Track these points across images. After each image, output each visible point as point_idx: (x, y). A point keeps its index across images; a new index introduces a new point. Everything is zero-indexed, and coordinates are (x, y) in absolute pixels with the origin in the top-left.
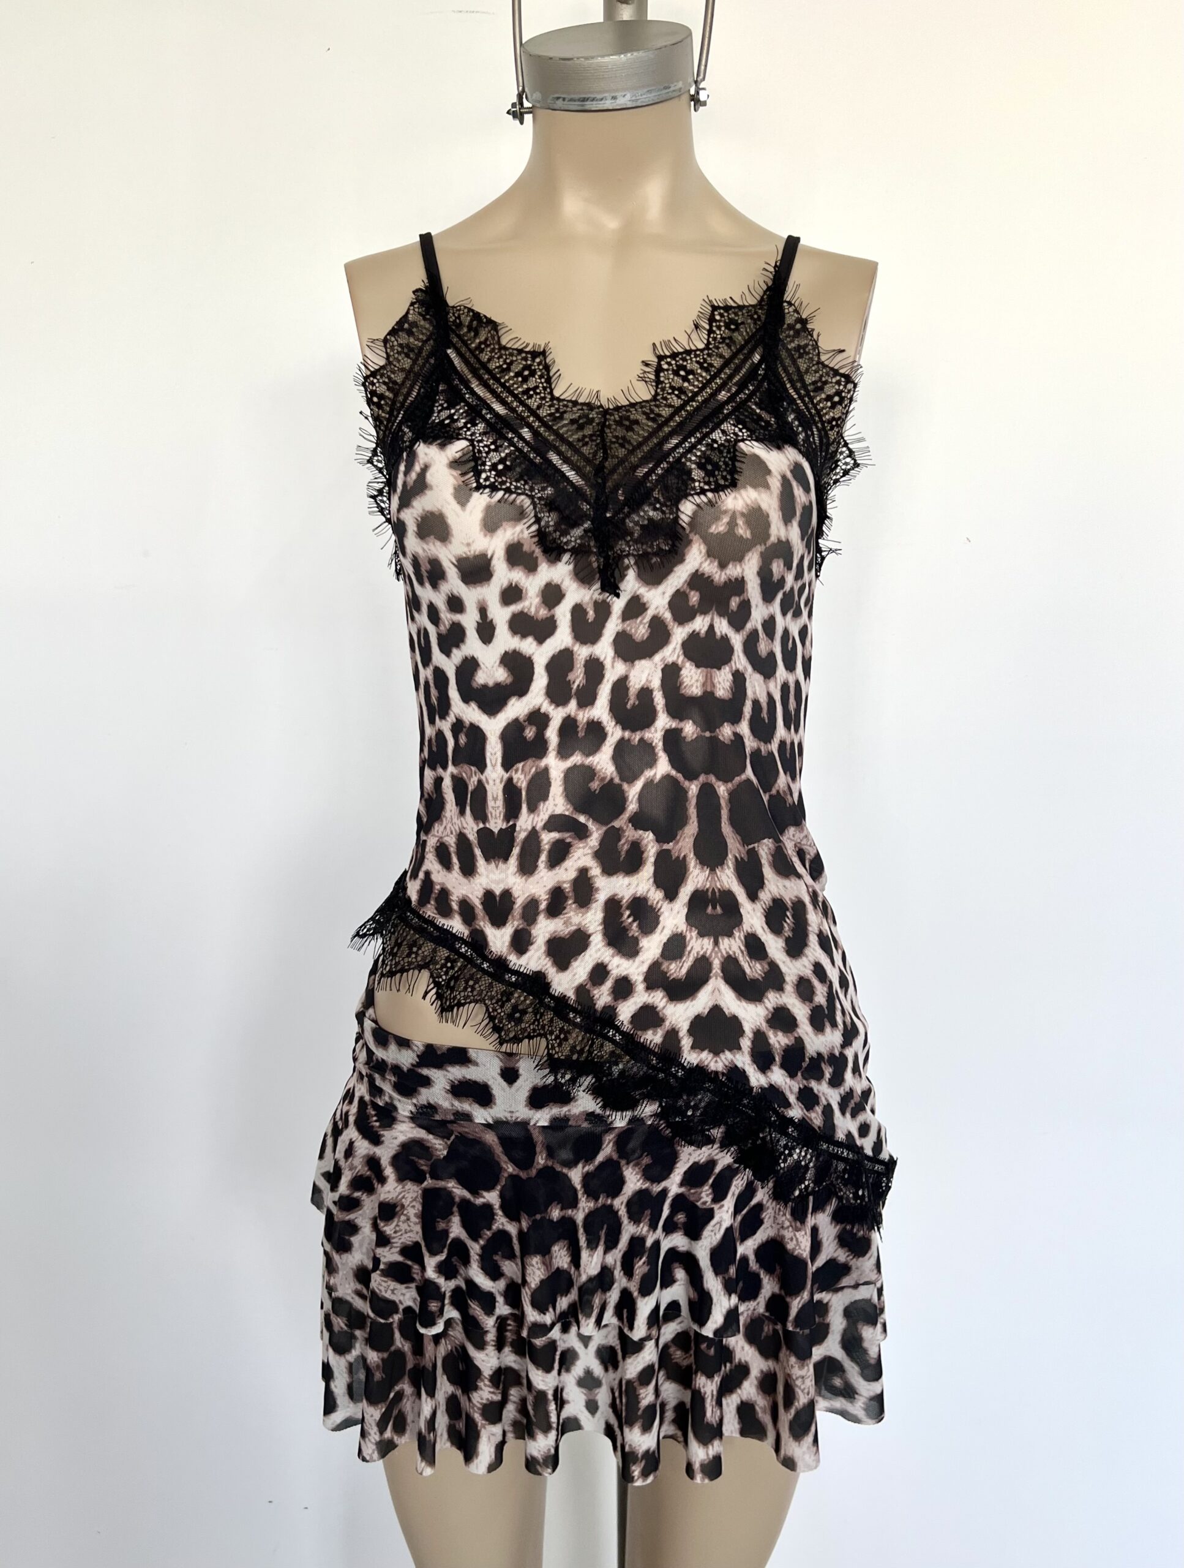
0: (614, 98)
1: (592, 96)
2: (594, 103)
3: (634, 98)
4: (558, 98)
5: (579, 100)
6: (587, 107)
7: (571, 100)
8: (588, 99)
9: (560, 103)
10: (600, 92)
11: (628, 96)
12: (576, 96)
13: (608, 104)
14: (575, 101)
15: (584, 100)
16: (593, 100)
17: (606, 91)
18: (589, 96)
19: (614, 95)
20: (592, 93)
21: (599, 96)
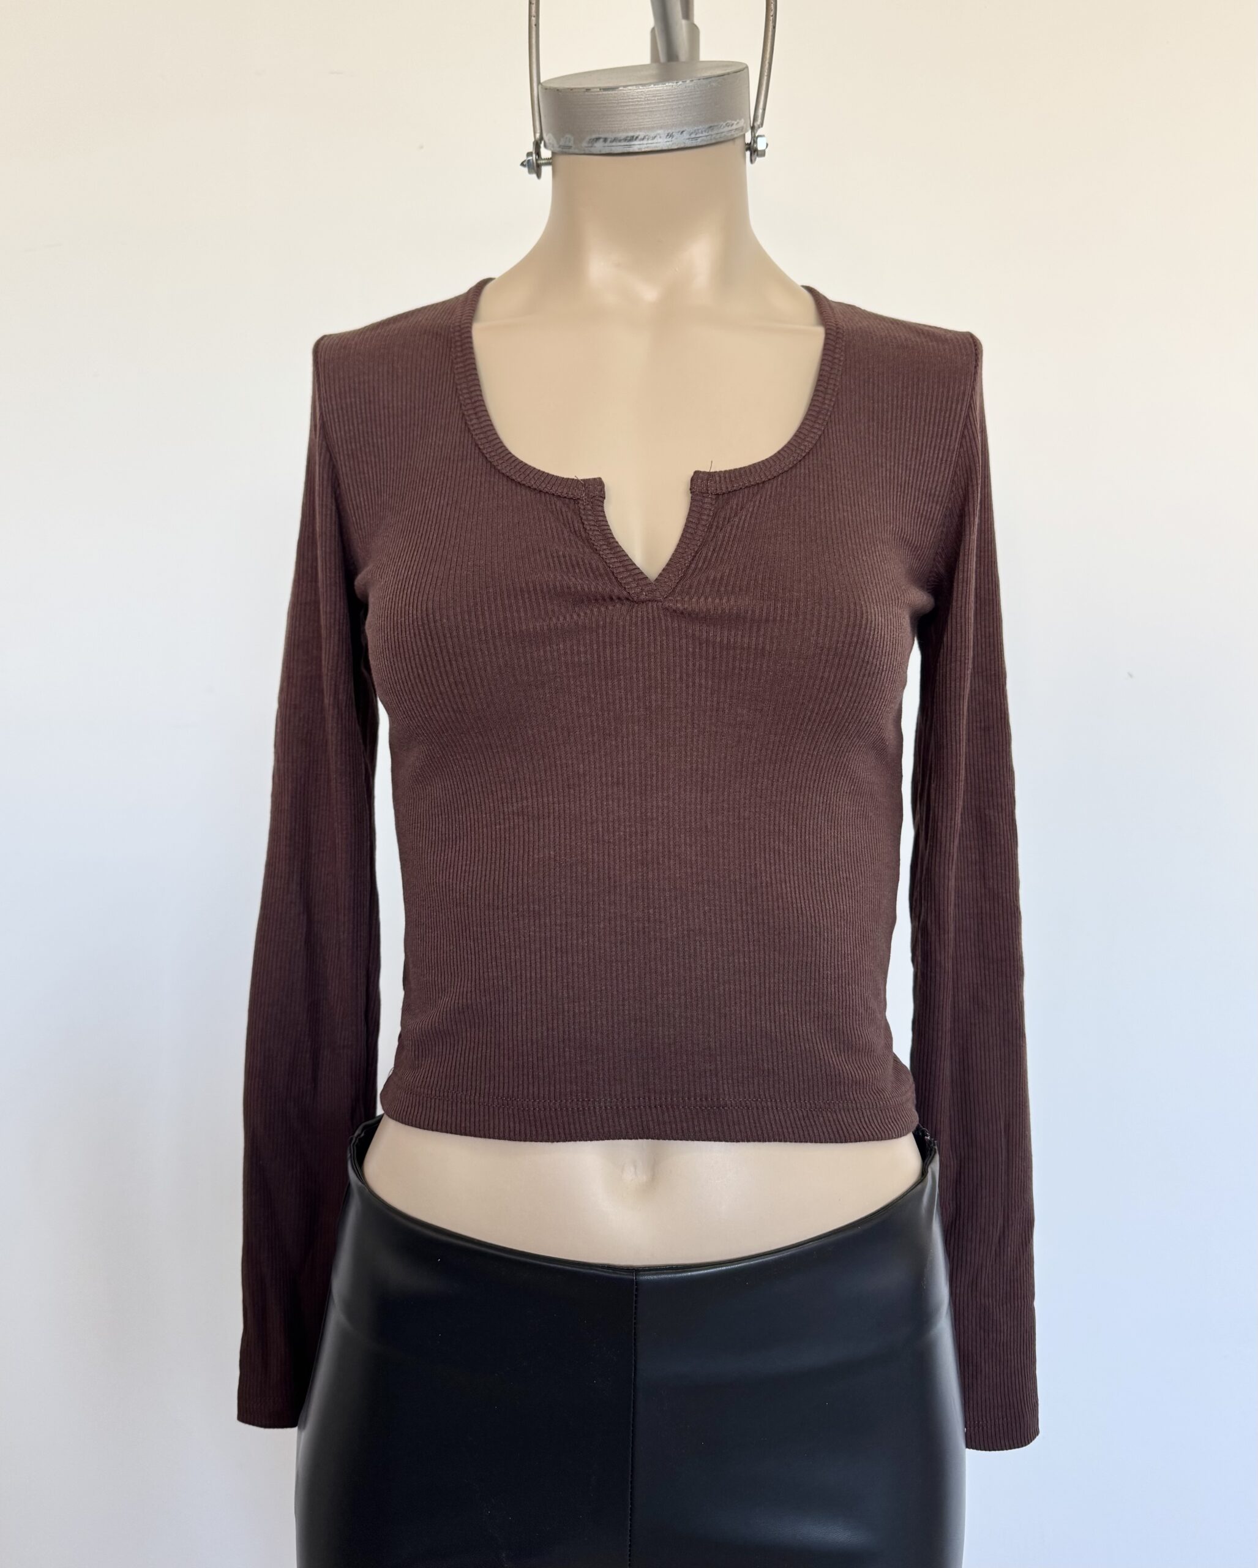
0: (670, 135)
1: (642, 134)
2: (645, 142)
3: (693, 136)
4: (598, 139)
5: (625, 140)
6: (635, 149)
7: (615, 140)
8: (637, 138)
9: (599, 146)
10: (652, 129)
11: (686, 135)
12: (623, 135)
13: (661, 143)
14: (620, 141)
15: (632, 139)
16: (643, 139)
17: (661, 128)
18: (636, 134)
19: (670, 131)
20: (640, 129)
21: (652, 134)
